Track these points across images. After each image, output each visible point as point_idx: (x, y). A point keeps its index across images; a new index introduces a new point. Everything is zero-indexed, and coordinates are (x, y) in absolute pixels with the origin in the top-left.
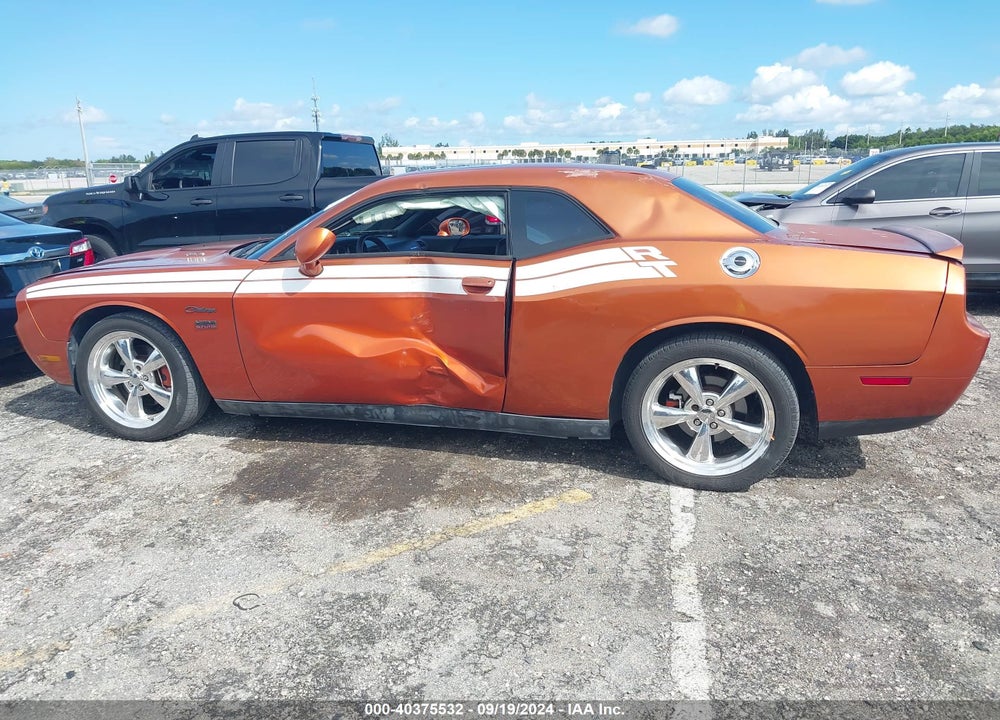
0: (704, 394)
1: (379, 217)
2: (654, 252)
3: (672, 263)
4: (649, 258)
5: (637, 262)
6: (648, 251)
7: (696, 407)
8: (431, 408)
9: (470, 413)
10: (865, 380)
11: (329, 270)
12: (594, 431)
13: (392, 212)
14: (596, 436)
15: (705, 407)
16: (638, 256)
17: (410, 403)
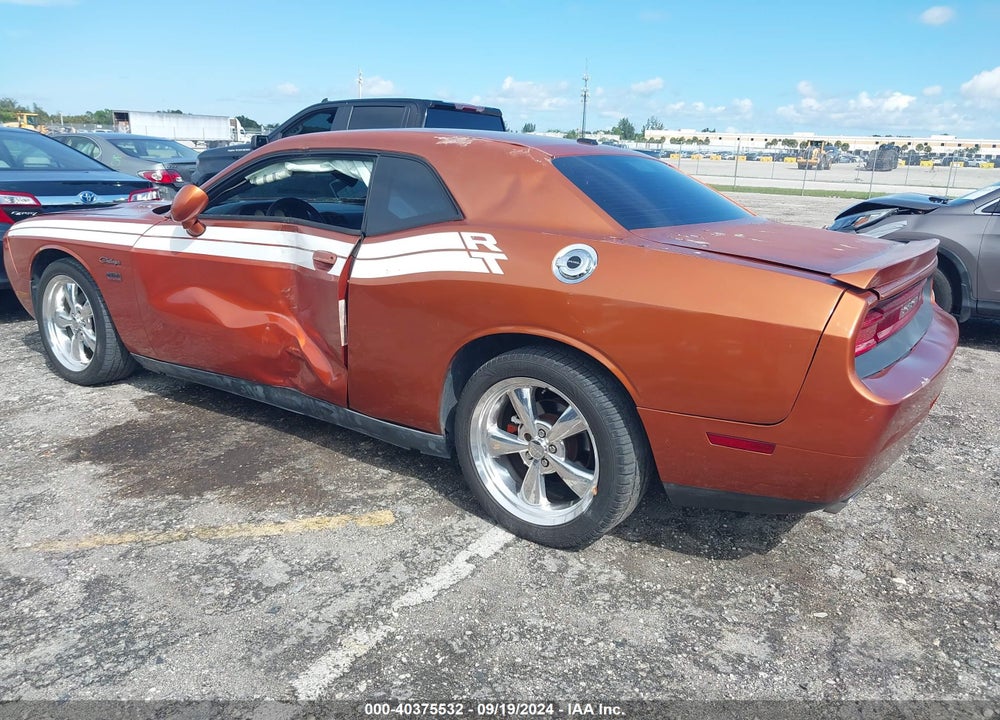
0: (536, 422)
1: (269, 178)
2: (490, 241)
3: (503, 257)
4: (482, 248)
5: (469, 251)
6: (483, 239)
7: (528, 437)
8: (293, 393)
9: (324, 405)
10: (714, 438)
11: (211, 231)
12: (432, 446)
13: (281, 173)
14: (434, 452)
15: (536, 438)
16: (472, 245)
17: (275, 384)
